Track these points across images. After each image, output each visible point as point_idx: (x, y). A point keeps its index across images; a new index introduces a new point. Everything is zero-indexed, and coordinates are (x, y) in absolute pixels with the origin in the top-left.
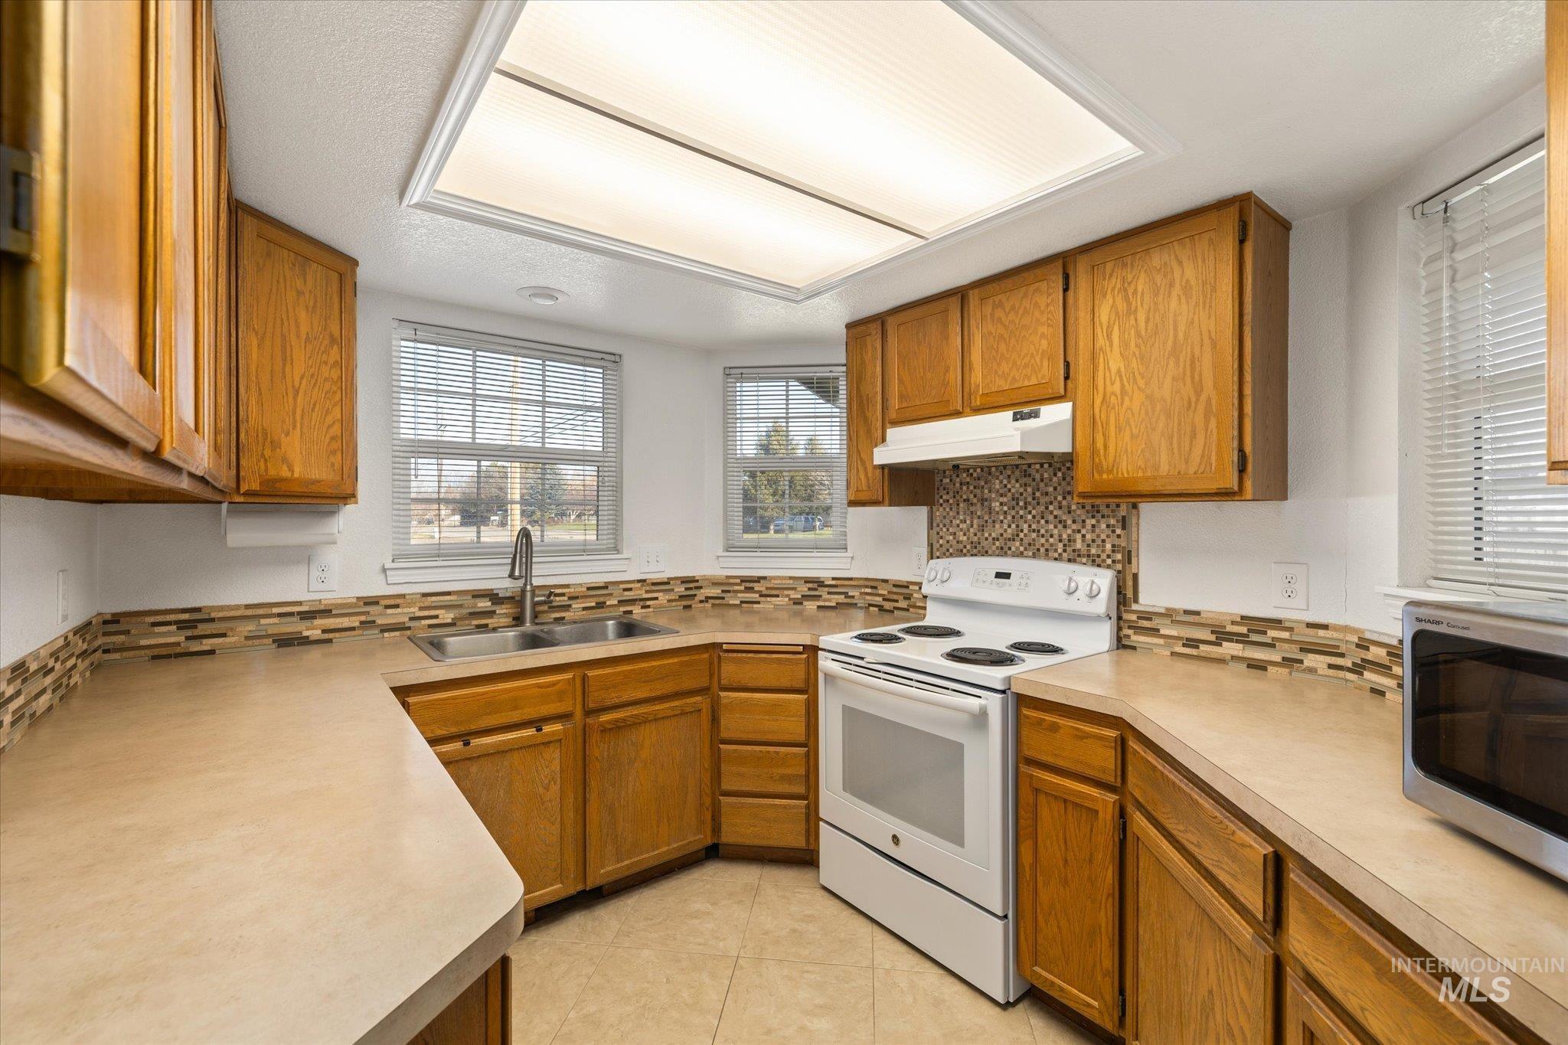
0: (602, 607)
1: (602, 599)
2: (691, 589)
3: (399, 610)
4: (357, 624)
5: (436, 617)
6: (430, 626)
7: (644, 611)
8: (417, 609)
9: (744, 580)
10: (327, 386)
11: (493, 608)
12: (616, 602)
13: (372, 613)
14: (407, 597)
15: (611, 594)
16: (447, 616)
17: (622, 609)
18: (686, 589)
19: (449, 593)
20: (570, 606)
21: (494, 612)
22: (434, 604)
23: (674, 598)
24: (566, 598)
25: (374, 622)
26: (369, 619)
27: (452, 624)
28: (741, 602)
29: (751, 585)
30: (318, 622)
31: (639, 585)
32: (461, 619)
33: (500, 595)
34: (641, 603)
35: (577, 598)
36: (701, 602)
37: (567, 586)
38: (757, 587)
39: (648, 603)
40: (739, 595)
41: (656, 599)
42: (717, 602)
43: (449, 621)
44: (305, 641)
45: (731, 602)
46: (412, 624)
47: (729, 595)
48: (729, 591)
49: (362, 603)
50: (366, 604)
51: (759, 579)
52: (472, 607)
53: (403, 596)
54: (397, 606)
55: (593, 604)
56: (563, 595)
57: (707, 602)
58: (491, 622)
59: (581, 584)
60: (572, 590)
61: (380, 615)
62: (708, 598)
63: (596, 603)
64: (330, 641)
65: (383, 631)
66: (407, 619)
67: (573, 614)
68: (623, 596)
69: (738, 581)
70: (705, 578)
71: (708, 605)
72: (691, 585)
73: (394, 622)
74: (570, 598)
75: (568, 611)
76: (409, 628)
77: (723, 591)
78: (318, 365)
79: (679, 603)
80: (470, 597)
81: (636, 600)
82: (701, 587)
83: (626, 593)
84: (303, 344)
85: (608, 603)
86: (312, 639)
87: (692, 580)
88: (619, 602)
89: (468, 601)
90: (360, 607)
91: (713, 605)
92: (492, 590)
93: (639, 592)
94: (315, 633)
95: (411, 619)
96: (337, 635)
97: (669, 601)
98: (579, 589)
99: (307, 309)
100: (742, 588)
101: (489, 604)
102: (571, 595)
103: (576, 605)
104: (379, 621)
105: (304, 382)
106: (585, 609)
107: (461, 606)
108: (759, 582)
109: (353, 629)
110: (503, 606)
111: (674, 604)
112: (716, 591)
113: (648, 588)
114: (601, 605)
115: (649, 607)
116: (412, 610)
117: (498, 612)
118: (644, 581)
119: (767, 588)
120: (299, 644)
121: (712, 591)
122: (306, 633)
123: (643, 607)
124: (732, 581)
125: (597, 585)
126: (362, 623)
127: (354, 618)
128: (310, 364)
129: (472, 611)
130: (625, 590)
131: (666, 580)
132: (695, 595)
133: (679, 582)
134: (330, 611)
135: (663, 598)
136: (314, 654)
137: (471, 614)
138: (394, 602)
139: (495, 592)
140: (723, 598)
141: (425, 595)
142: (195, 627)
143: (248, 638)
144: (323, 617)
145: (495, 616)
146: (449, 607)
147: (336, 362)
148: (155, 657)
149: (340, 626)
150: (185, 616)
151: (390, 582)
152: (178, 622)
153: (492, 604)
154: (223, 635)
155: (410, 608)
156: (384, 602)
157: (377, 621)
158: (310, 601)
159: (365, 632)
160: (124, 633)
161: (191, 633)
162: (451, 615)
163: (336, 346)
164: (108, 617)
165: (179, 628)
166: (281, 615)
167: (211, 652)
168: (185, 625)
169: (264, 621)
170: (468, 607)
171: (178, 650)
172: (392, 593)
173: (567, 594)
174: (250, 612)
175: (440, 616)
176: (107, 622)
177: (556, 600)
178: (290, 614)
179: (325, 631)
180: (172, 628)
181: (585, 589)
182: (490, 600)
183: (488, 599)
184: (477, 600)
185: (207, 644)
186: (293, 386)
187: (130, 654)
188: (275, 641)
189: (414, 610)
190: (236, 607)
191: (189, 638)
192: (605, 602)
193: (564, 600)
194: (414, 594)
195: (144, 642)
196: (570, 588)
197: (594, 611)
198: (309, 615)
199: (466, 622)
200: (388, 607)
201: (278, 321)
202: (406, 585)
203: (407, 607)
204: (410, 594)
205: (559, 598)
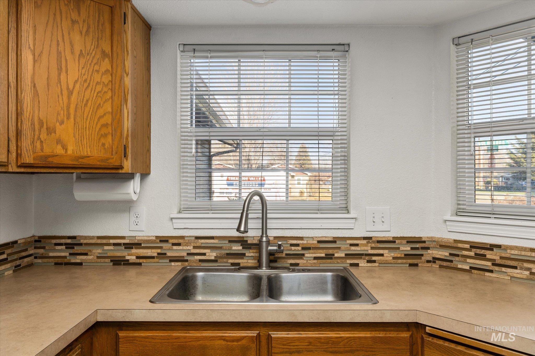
0: (331, 258)
1: (331, 252)
2: (417, 249)
3: (180, 248)
4: (155, 255)
5: (204, 254)
6: (201, 261)
7: (369, 265)
8: (192, 247)
9: (474, 246)
10: (99, 88)
11: (244, 252)
12: (343, 255)
13: (164, 248)
14: (186, 238)
15: (339, 248)
16: (211, 255)
17: (349, 261)
18: (412, 249)
19: (212, 238)
20: (303, 255)
21: (244, 255)
22: (203, 245)
23: (399, 256)
24: (300, 248)
25: (165, 254)
26: (163, 252)
27: (215, 261)
28: (471, 268)
29: (482, 252)
30: (134, 251)
31: (365, 242)
32: (221, 257)
33: (249, 242)
34: (367, 258)
35: (309, 249)
36: (428, 262)
37: (301, 238)
38: (489, 255)
39: (374, 258)
40: (468, 260)
41: (382, 255)
42: (445, 264)
43: (213, 258)
44: (127, 263)
45: (460, 266)
46: (189, 258)
47: (457, 259)
48: (458, 255)
49: (158, 241)
50: (161, 241)
51: (491, 247)
52: (229, 250)
53: (182, 237)
54: (179, 244)
55: (323, 255)
56: (297, 245)
57: (434, 262)
58: (243, 262)
59: (312, 238)
60: (305, 242)
61: (169, 249)
62: (435, 260)
63: (326, 255)
64: (140, 264)
65: (171, 261)
66: (185, 254)
67: (305, 262)
68: (350, 250)
69: (467, 246)
70: (433, 240)
71: (436, 266)
72: (418, 245)
73: (178, 255)
74: (303, 249)
75: (302, 258)
76: (187, 261)
77: (451, 254)
78: (90, 73)
79: (404, 261)
80: (227, 242)
81: (362, 255)
82: (428, 248)
83: (353, 248)
84: (77, 58)
85: (336, 255)
86: (130, 261)
87: (419, 241)
88: (346, 255)
89: (225, 244)
90: (157, 243)
91: (441, 266)
93: (365, 248)
94: (132, 258)
95: (188, 254)
96: (144, 260)
97: (394, 258)
98: (311, 242)
99: (81, 33)
100: (472, 254)
101: (240, 248)
102: (304, 246)
103: (309, 255)
104: (169, 254)
105: (78, 86)
106: (315, 258)
107: (221, 248)
108: (492, 250)
109: (153, 257)
110: (251, 251)
111: (400, 261)
112: (444, 254)
113: (373, 245)
114: (329, 257)
115: (374, 262)
116: (189, 248)
117: (247, 255)
118: (370, 238)
119: (501, 258)
120: (124, 264)
121: (440, 253)
122: (128, 258)
123: (369, 262)
124: (460, 245)
125: (327, 239)
126: (158, 254)
127: (154, 250)
128: (83, 73)
129: (228, 252)
130: (351, 245)
131: (391, 239)
132: (422, 255)
133: (404, 242)
134: (140, 244)
135: (388, 255)
136: (132, 272)
137: (228, 254)
138: (178, 241)
140: (451, 261)
141: (197, 238)
142: (73, 248)
143: (98, 257)
144: (136, 248)
145: (245, 258)
146: (212, 248)
147: (107, 71)
148: (56, 264)
149: (146, 255)
150: (69, 241)
151: (175, 227)
152: (66, 244)
153: (243, 248)
154: (86, 254)
155: (187, 246)
156: (172, 241)
157: (167, 254)
158: (130, 237)
159: (160, 261)
160: (44, 248)
161: (72, 251)
162: (214, 254)
163: (107, 59)
164: (37, 238)
165: (66, 248)
166: (115, 244)
167: (80, 264)
168: (69, 246)
169: (106, 248)
170: (226, 249)
171: (66, 261)
172: (176, 235)
173: (300, 245)
174: (99, 241)
175: (207, 254)
176: (36, 241)
177: (291, 250)
178: (119, 244)
179: (138, 257)
180: (64, 247)
181: (315, 242)
182: (241, 245)
183: (240, 244)
184: (232, 244)
185: (79, 259)
186: (68, 89)
187: (45, 260)
188: (111, 261)
189: (190, 248)
190: (92, 238)
191: (71, 254)
192: (333, 255)
193: (298, 250)
194: (190, 237)
195: (51, 254)
196: (303, 240)
197: (324, 261)
198: (129, 246)
199: (225, 260)
200: (174, 244)
201: (54, 43)
202: (185, 230)
203: (185, 246)
204: (187, 237)
205: (293, 248)
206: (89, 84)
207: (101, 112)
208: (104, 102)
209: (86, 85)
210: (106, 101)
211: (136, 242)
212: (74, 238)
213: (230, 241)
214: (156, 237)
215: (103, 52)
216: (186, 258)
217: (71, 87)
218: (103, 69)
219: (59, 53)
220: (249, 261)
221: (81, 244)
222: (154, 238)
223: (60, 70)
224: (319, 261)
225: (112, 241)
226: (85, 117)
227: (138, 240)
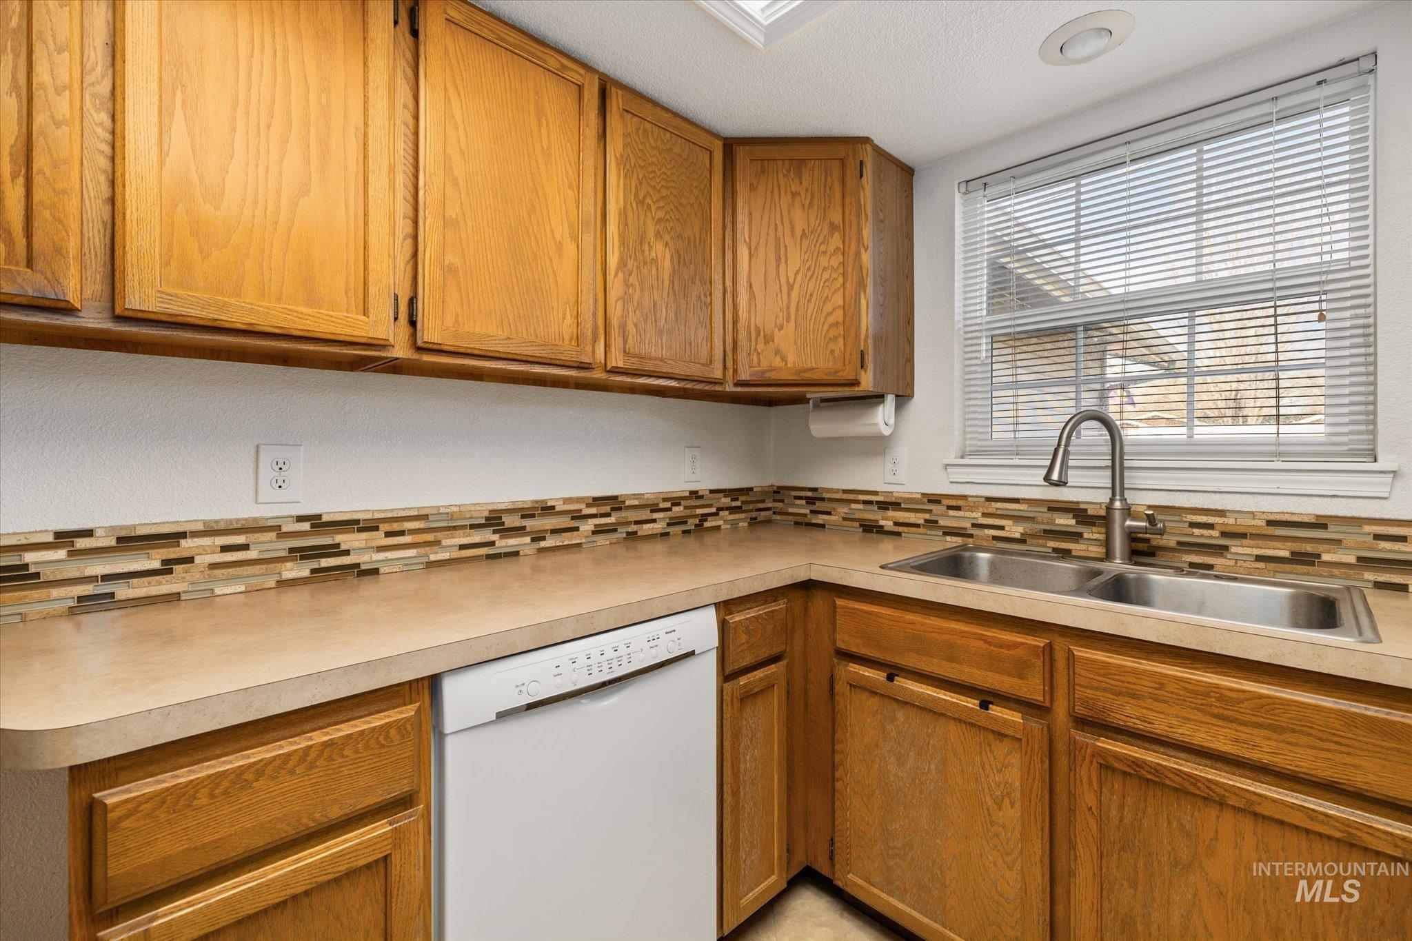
0: (1312, 564)
1: (1309, 548)
3: (961, 513)
4: (922, 522)
5: (1002, 528)
6: (995, 538)
8: (980, 514)
10: (826, 275)
11: (1079, 529)
12: (1350, 559)
13: (934, 512)
14: (970, 499)
15: (1337, 542)
16: (1015, 530)
17: (1371, 576)
19: (1016, 501)
20: (1226, 548)
21: (1080, 535)
22: (999, 512)
24: (1215, 533)
25: (936, 522)
26: (933, 518)
27: (1021, 541)
30: (890, 513)
32: (1033, 536)
33: (1090, 512)
35: (1243, 536)
37: (1221, 513)
43: (1018, 536)
44: (880, 530)
46: (975, 532)
49: (926, 500)
50: (930, 501)
52: (1048, 523)
53: (964, 497)
54: (958, 508)
55: (1286, 554)
56: (1210, 526)
58: (1076, 548)
59: (1252, 513)
60: (1231, 521)
61: (942, 515)
63: (1293, 553)
64: (899, 534)
65: (945, 534)
66: (969, 525)
67: (1232, 563)
68: (1373, 549)
73: (956, 525)
74: (1224, 534)
75: (1221, 555)
76: (971, 536)
80: (1045, 510)
83: (1385, 545)
84: (798, 242)
85: (1326, 557)
86: (886, 529)
88: (1361, 559)
89: (1042, 513)
90: (924, 504)
92: (1078, 503)
94: (888, 525)
95: (974, 525)
96: (905, 529)
98: (1249, 522)
101: (1073, 522)
102: (1227, 530)
103: (1241, 549)
104: (942, 522)
105: (799, 277)
106: (1259, 558)
107: (1032, 519)
109: (918, 526)
110: (1094, 529)
114: (1304, 559)
116: (974, 515)
117: (1086, 535)
120: (878, 532)
122: (882, 523)
125: (1295, 519)
126: (926, 521)
127: (919, 515)
128: (806, 259)
129: (1047, 527)
130: (1380, 537)
134: (899, 504)
136: (888, 544)
137: (1045, 531)
138: (956, 503)
139: (1082, 506)
141: (990, 499)
142: (814, 504)
143: (845, 519)
144: (894, 510)
145: (1081, 541)
146: (1016, 518)
147: (838, 248)
148: (796, 523)
149: (907, 521)
150: (810, 494)
151: (951, 480)
152: (807, 498)
153: (1077, 523)
154: (829, 513)
155: (972, 512)
156: (946, 502)
157: (940, 522)
158: (885, 492)
159: (929, 532)
160: (782, 501)
161: (813, 508)
162: (1021, 529)
163: (837, 233)
164: (775, 489)
165: (807, 503)
166: (865, 502)
167: (822, 526)
168: (810, 501)
169: (854, 506)
170: (1042, 523)
171: (806, 520)
172: (955, 493)
173: (1217, 527)
174: (845, 496)
175: (1007, 529)
176: (775, 492)
177: (1192, 535)
178: (870, 502)
179: (896, 524)
180: (803, 502)
181: (1262, 523)
182: (1074, 517)
183: (1071, 516)
184: (1055, 515)
185: (820, 519)
186: (788, 282)
187: (785, 517)
188: (861, 525)
189: (977, 516)
190: (837, 491)
191: (812, 512)
192: (1319, 556)
193: (1211, 537)
194: (977, 496)
195: (791, 510)
196: (1225, 516)
197: (1287, 567)
198: (884, 506)
199: (1041, 541)
200: (950, 508)
201: (772, 227)
202: (969, 485)
203: (969, 511)
204: (972, 496)
205: (1197, 531)
206: (814, 272)
207: (828, 307)
208: (833, 293)
209: (809, 274)
210: (836, 290)
211: (893, 500)
212: (815, 490)
213: (1050, 509)
214: (923, 494)
215: (832, 225)
216: (969, 532)
217: (791, 280)
218: (831, 248)
219: (777, 239)
220: (1091, 548)
221: (823, 499)
222: (919, 496)
223: (778, 260)
224: (1272, 565)
225: (861, 497)
226: (809, 318)
227: (896, 498)
